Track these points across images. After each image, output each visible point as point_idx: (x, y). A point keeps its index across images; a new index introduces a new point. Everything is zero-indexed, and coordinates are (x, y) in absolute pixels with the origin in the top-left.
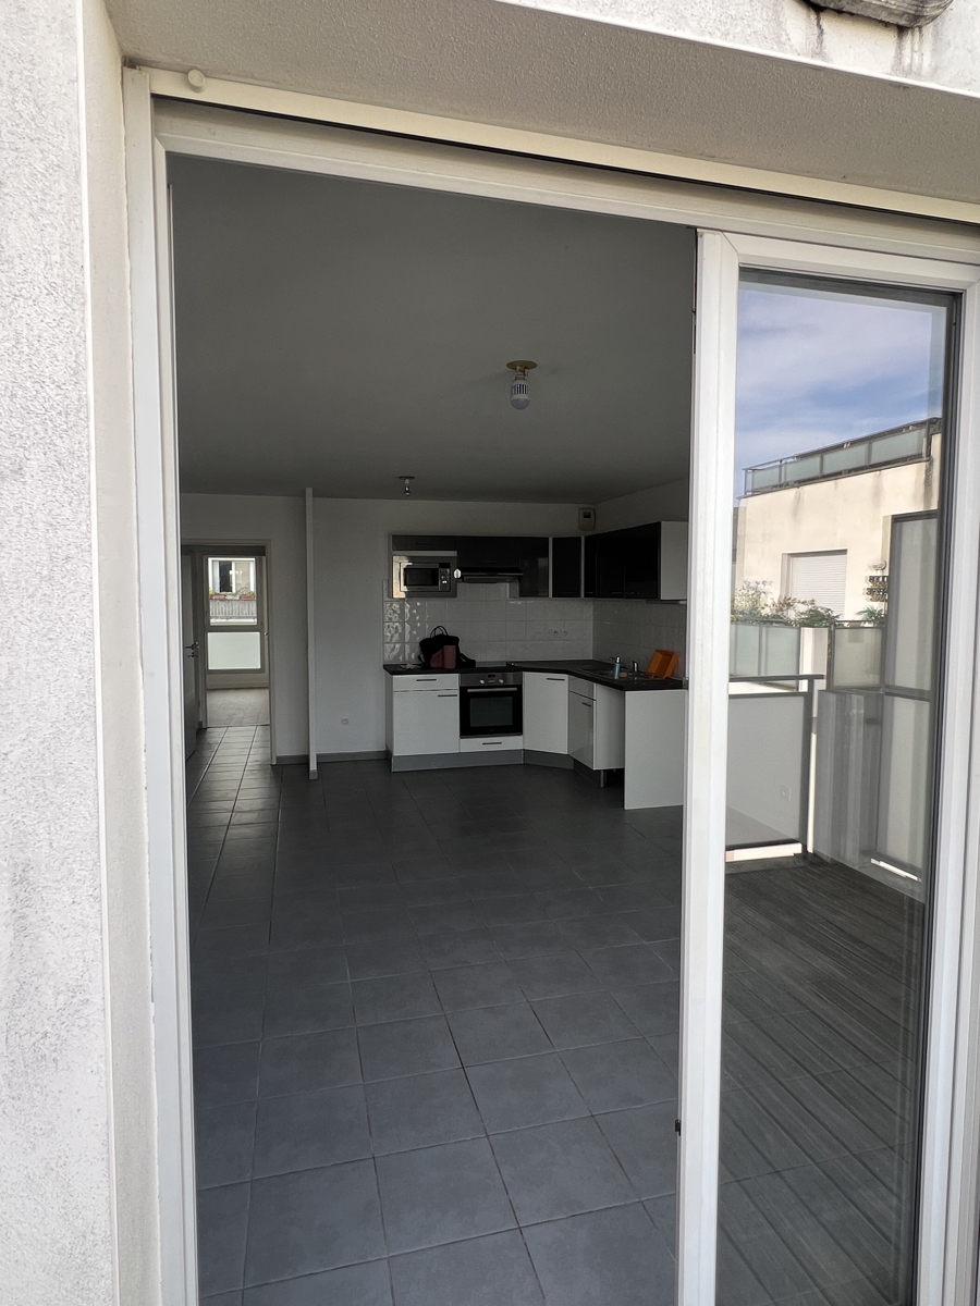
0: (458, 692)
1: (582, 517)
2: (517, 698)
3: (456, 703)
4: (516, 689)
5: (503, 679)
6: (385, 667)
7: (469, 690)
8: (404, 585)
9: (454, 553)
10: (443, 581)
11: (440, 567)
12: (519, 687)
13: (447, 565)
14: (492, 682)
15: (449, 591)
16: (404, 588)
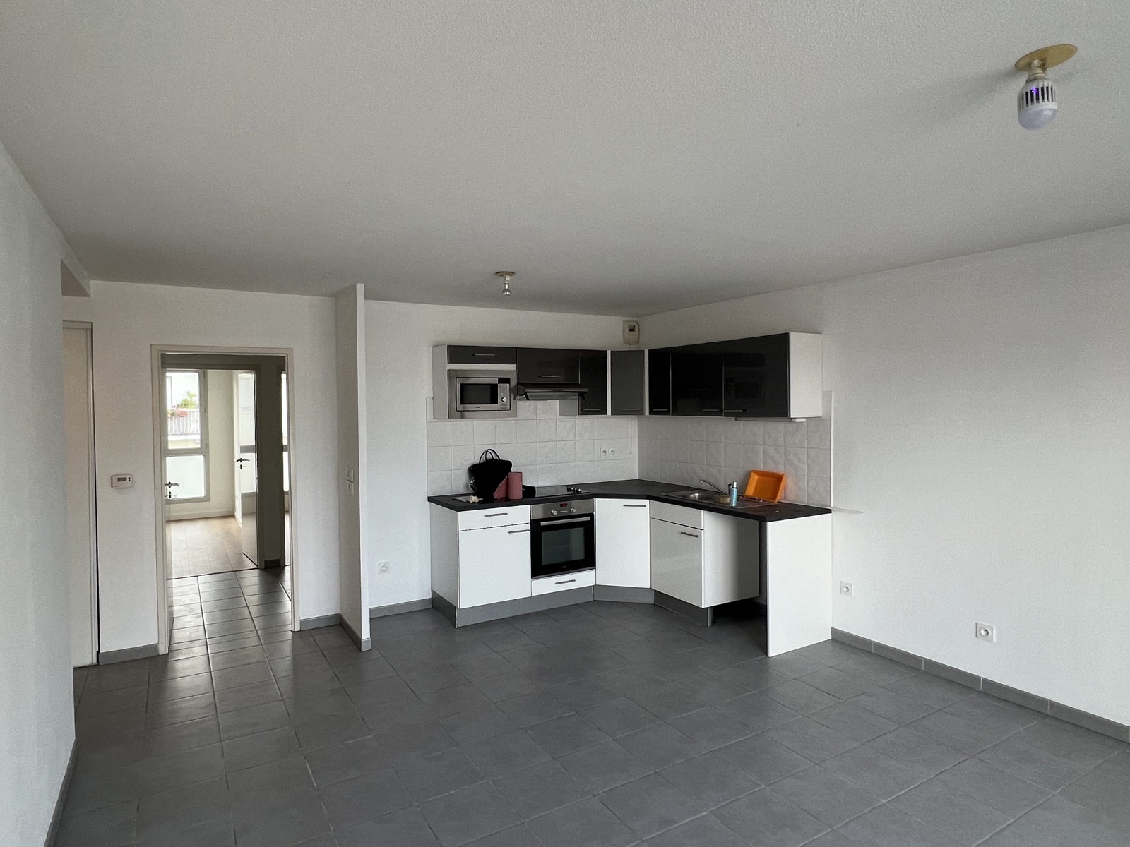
0: (528, 527)
1: (627, 330)
2: (588, 529)
3: (527, 537)
4: (589, 518)
5: (576, 507)
6: (431, 499)
7: (542, 524)
8: (461, 404)
9: (513, 367)
10: (503, 398)
11: (499, 382)
12: (592, 515)
13: (506, 381)
14: (564, 512)
15: (510, 411)
16: (461, 407)
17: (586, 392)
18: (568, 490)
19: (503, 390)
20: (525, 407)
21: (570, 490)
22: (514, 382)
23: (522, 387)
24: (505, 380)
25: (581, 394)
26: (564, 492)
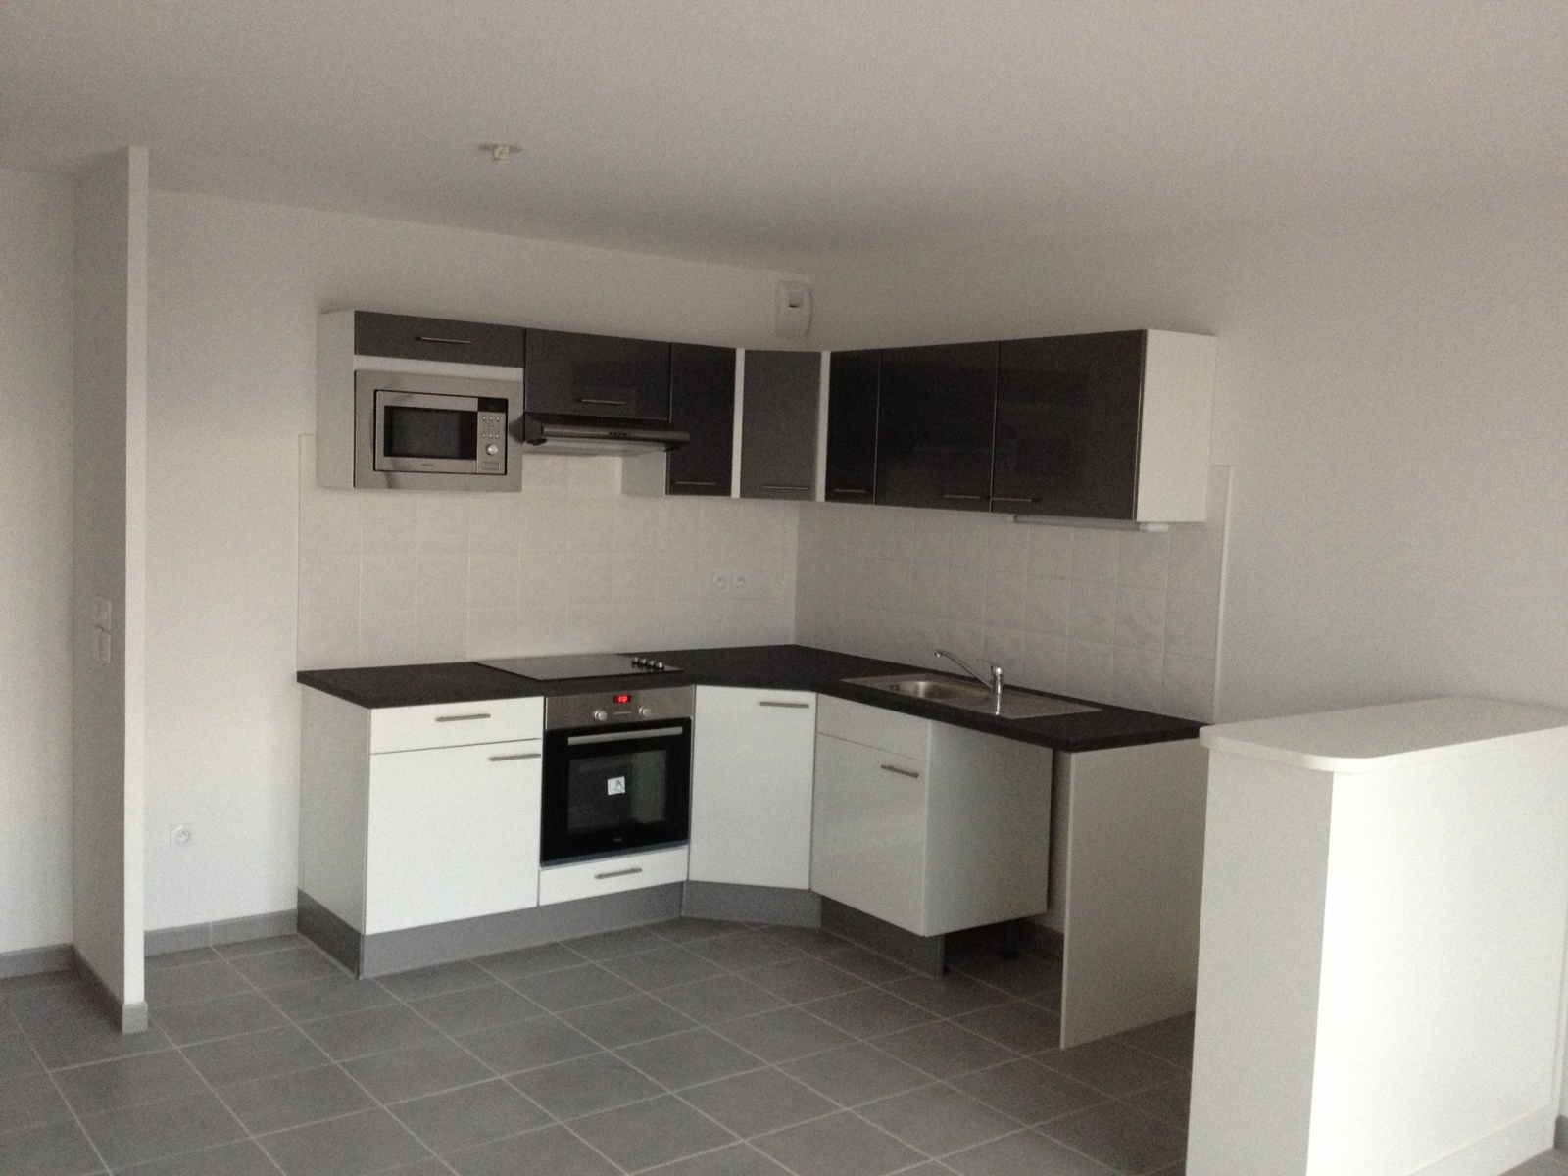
0: (538, 747)
1: (785, 304)
2: (677, 751)
3: (532, 773)
4: (678, 731)
5: (649, 706)
6: (305, 678)
7: (572, 740)
8: (385, 455)
9: (515, 374)
10: (488, 446)
11: (481, 408)
12: (686, 724)
13: (500, 405)
14: (623, 715)
15: (504, 473)
16: (386, 462)
17: (684, 443)
18: (634, 663)
19: (490, 428)
20: (539, 468)
21: (639, 664)
22: (516, 411)
23: (537, 424)
24: (491, 404)
25: (672, 447)
26: (626, 668)
